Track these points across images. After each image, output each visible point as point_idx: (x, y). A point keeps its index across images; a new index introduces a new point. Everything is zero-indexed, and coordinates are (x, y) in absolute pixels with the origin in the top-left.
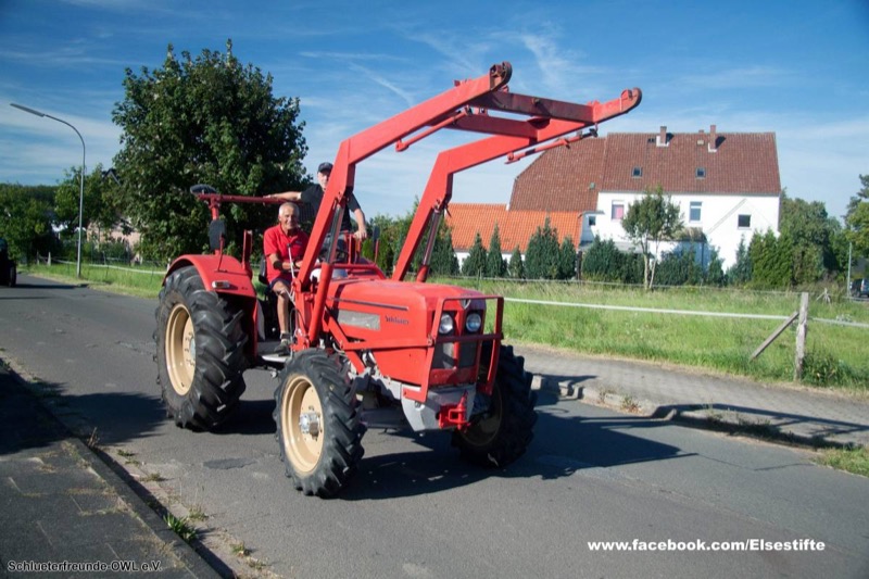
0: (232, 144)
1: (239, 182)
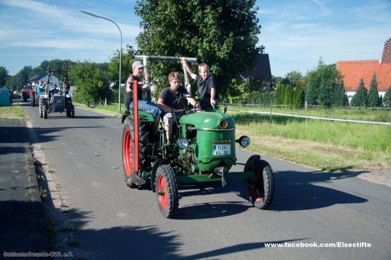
0: (213, 25)
1: (216, 50)
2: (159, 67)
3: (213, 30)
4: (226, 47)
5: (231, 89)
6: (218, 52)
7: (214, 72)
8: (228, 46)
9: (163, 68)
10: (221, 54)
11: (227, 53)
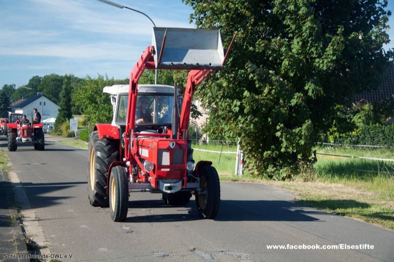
1: (314, 56)
2: (220, 86)
3: (308, 24)
4: (331, 52)
5: (341, 121)
6: (317, 60)
7: (310, 93)
8: (334, 50)
9: (228, 86)
10: (322, 64)
11: (332, 61)
